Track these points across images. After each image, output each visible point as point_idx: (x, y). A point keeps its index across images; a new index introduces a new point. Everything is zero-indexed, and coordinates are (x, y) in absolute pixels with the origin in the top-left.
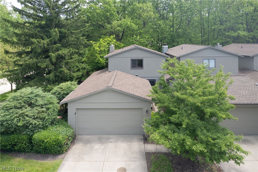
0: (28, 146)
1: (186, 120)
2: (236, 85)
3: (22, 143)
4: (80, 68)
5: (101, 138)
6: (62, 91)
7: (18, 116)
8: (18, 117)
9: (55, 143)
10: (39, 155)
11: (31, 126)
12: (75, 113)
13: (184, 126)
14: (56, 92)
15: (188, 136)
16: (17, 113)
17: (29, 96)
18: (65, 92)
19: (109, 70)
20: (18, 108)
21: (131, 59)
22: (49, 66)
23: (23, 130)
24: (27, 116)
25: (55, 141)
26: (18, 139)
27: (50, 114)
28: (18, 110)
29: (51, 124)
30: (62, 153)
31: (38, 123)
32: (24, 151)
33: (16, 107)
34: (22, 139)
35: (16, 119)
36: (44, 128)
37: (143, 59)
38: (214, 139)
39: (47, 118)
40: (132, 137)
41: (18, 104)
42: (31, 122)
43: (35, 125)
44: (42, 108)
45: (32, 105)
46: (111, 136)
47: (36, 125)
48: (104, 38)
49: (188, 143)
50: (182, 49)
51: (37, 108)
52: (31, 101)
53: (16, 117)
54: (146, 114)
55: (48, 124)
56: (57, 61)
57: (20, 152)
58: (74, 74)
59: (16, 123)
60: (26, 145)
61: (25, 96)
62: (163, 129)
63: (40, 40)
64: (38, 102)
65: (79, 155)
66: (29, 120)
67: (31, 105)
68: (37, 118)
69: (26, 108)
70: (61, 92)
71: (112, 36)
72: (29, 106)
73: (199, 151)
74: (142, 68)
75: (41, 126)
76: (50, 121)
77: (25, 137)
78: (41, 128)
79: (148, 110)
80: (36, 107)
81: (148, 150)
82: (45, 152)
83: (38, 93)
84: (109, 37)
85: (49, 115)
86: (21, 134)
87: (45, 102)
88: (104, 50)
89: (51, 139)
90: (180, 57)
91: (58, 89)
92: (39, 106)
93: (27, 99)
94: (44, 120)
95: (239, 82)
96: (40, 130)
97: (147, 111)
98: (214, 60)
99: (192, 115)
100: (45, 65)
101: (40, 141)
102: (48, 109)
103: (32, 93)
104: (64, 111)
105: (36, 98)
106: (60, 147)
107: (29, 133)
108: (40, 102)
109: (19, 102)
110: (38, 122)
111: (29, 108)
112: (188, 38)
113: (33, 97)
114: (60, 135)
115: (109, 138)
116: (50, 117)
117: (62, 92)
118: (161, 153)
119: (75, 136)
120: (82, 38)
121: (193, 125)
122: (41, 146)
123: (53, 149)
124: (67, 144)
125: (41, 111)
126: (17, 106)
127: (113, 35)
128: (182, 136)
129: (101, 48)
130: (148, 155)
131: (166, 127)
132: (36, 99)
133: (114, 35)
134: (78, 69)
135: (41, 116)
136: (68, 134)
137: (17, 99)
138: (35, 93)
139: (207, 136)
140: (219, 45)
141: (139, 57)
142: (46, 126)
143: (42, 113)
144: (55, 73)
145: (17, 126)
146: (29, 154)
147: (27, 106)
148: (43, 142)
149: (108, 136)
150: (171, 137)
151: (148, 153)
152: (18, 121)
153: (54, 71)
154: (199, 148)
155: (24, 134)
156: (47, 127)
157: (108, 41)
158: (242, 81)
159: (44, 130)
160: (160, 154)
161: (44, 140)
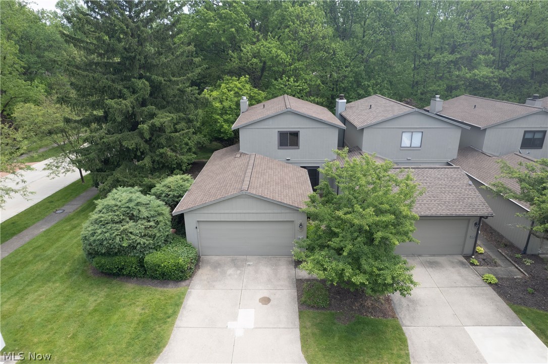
0: (139, 270)
1: (350, 247)
2: (440, 184)
3: (132, 267)
4: (191, 146)
5: (236, 259)
6: (170, 191)
7: (119, 233)
8: (120, 235)
9: (175, 268)
10: (156, 282)
11: (139, 246)
12: (196, 228)
13: (345, 254)
14: (162, 194)
15: (348, 266)
16: (117, 230)
17: (127, 205)
18: (176, 194)
19: (240, 151)
20: (117, 223)
21: (278, 132)
22: (140, 145)
23: (129, 251)
24: (131, 233)
25: (175, 266)
26: (126, 262)
27: (161, 229)
28: (117, 225)
29: (165, 243)
30: (185, 280)
31: (147, 243)
32: (135, 276)
33: (113, 222)
34: (130, 262)
35: (118, 238)
36: (157, 248)
37: (299, 131)
38: (380, 270)
39: (158, 235)
40: (278, 259)
41: (115, 217)
42: (138, 241)
43: (144, 244)
44: (149, 221)
45: (135, 218)
46: (249, 258)
47: (146, 245)
48: (228, 80)
49: (347, 274)
50: (370, 108)
51: (142, 222)
52: (132, 212)
53: (117, 235)
54: (299, 228)
55: (160, 243)
56: (152, 134)
57: (131, 277)
58: (182, 157)
59: (119, 242)
60: (136, 269)
61: (123, 205)
62: (319, 255)
63: (121, 101)
64: (141, 213)
65: (208, 282)
66: (135, 239)
67: (132, 217)
68: (145, 235)
69: (128, 222)
70: (169, 193)
71: (243, 79)
72: (130, 219)
73: (359, 283)
74: (297, 147)
75: (151, 246)
76: (163, 239)
77: (134, 260)
78: (152, 248)
79: (303, 224)
80: (140, 220)
81: (300, 276)
82: (163, 278)
83: (139, 200)
84: (238, 80)
85: (160, 231)
86: (127, 256)
87: (152, 213)
88: (230, 107)
89: (169, 263)
90: (363, 129)
91: (163, 189)
92: (144, 218)
93: (127, 209)
94: (154, 237)
95: (446, 179)
96: (151, 251)
97: (301, 225)
98: (421, 134)
99: (359, 239)
100: (134, 144)
101: (155, 266)
102: (157, 223)
103: (130, 200)
104: (177, 220)
105: (139, 207)
106: (182, 272)
107: (137, 255)
108: (145, 213)
109: (116, 214)
110: (147, 240)
111: (131, 223)
112: (387, 79)
113: (134, 207)
114: (180, 257)
115: (246, 260)
116: (162, 234)
117: (171, 193)
118: (317, 280)
119: (199, 257)
120: (190, 88)
121: (357, 252)
122: (156, 271)
123: (173, 275)
124: (191, 268)
125: (149, 226)
126: (114, 220)
127: (245, 77)
128: (341, 266)
129: (225, 104)
130: (299, 282)
131: (323, 253)
132: (138, 210)
133: (247, 76)
134: (189, 148)
135: (150, 233)
136: (190, 256)
137: (111, 209)
138: (135, 200)
139: (372, 266)
140: (439, 99)
141: (293, 127)
142: (158, 246)
143: (151, 229)
144: (152, 157)
145: (121, 246)
146: (143, 279)
147: (128, 219)
148: (159, 266)
149: (245, 257)
150: (328, 267)
151: (300, 279)
152: (121, 240)
153: (150, 154)
154: (359, 279)
155: (132, 257)
156: (160, 247)
157: (236, 90)
158: (451, 177)
159: (156, 250)
160: (315, 282)
161: (160, 263)
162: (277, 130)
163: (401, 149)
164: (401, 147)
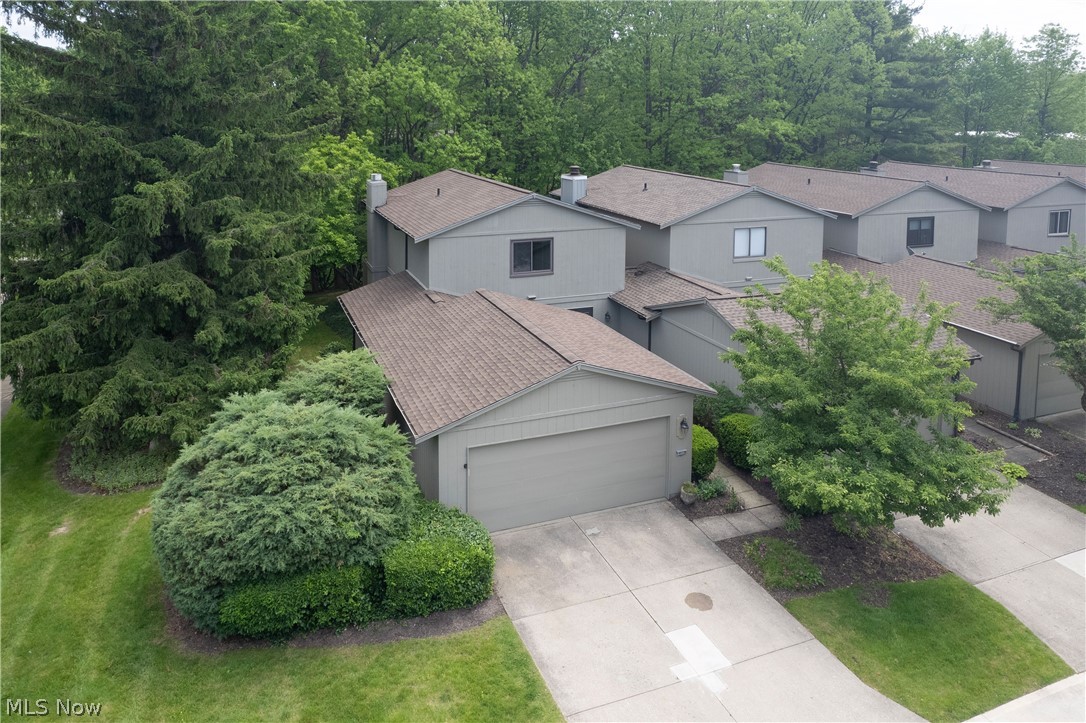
3: (347, 597)
5: (553, 530)
6: (346, 392)
9: (469, 572)
10: (412, 624)
19: (430, 288)
21: (512, 241)
23: (343, 553)
25: (468, 567)
27: (408, 480)
32: (349, 622)
34: (346, 583)
37: (551, 239)
40: (641, 509)
42: (374, 520)
46: (589, 518)
50: (645, 190)
54: (679, 432)
66: (366, 514)
70: (345, 396)
74: (548, 272)
79: (687, 421)
81: (715, 535)
84: (342, 141)
85: (404, 485)
89: (454, 562)
90: (669, 227)
91: (326, 388)
97: (683, 423)
98: (763, 231)
101: (422, 577)
107: (365, 558)
115: (585, 525)
123: (460, 593)
130: (727, 548)
140: (739, 171)
141: (540, 230)
148: (432, 575)
149: (568, 520)
151: (723, 541)
156: (405, 528)
159: (400, 538)
161: (433, 567)
162: (509, 238)
163: (735, 260)
164: (734, 258)
